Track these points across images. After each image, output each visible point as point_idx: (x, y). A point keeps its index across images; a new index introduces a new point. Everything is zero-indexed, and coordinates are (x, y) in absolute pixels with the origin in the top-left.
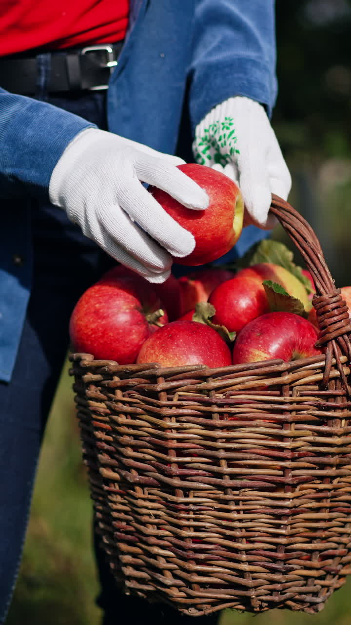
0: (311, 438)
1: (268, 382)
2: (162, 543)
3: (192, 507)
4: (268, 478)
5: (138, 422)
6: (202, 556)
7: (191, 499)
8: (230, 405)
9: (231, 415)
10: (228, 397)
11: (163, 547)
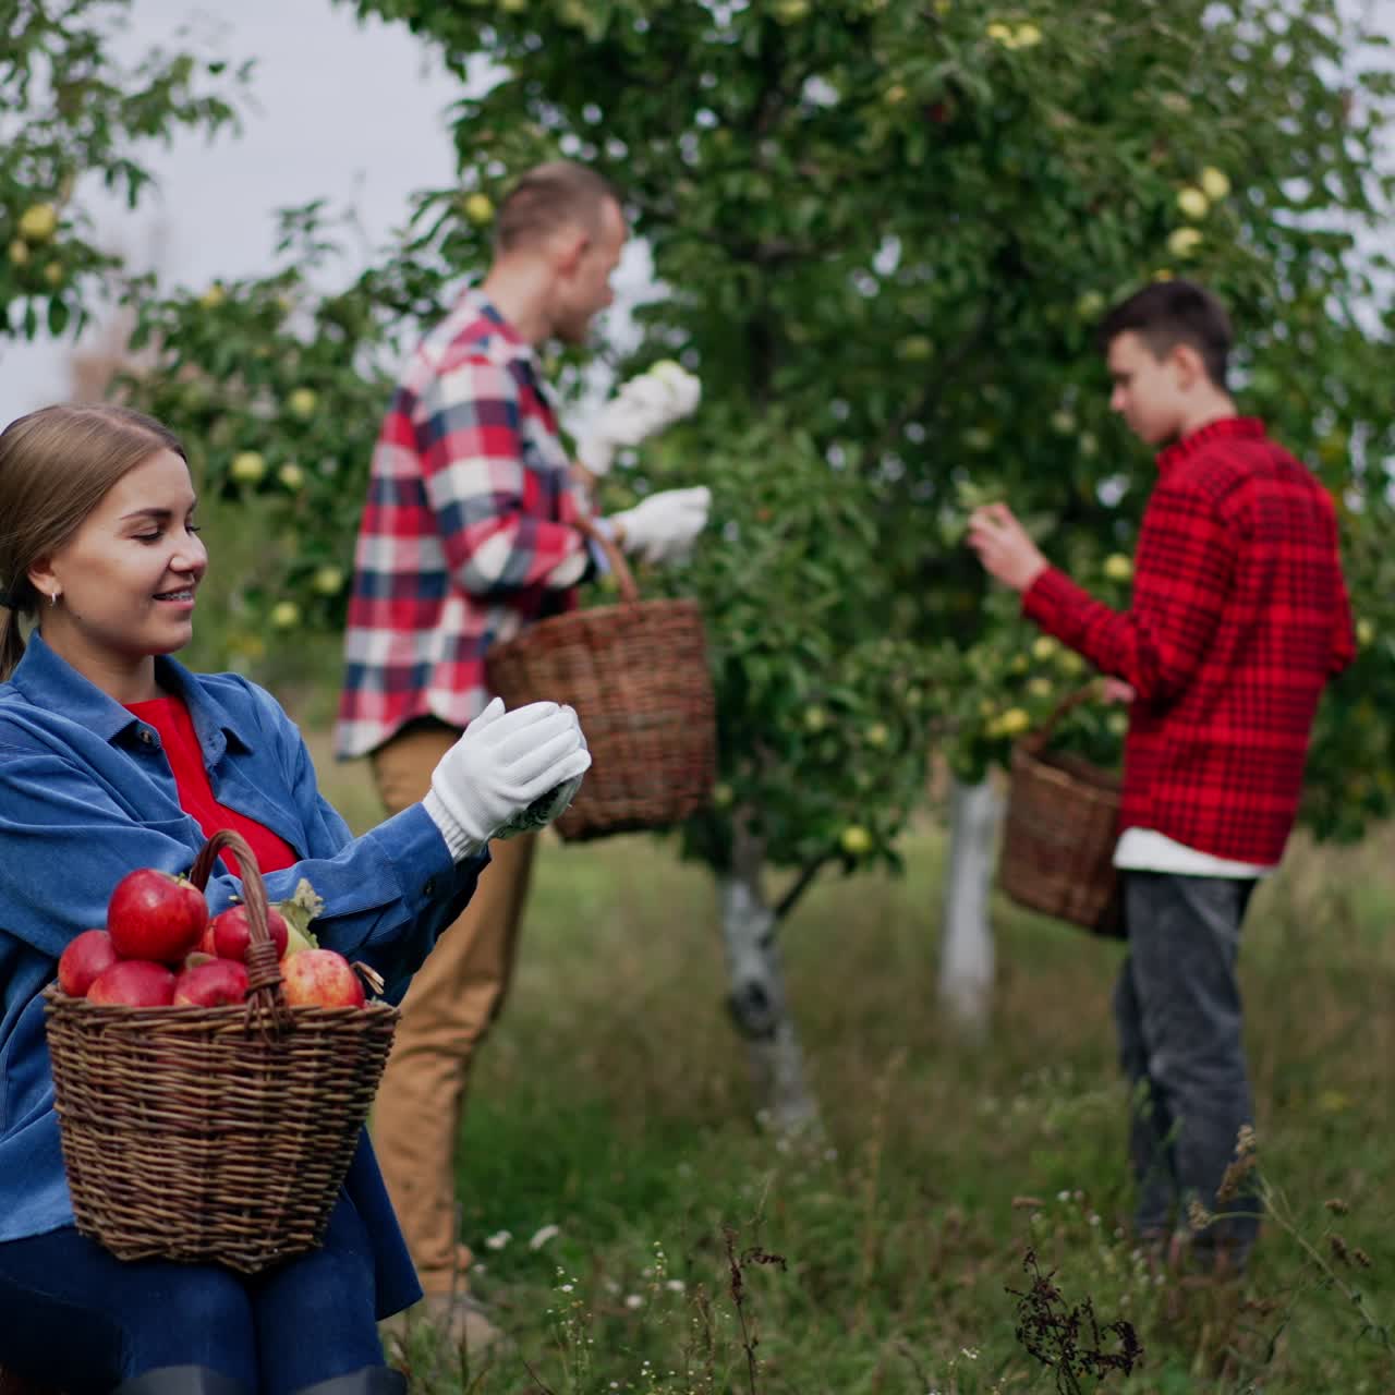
0: (231, 1088)
1: (184, 1027)
2: (96, 1181)
3: (116, 1147)
4: (184, 1123)
5: (75, 1056)
6: (125, 1197)
7: (115, 1138)
8: (150, 1047)
9: (151, 1058)
10: (150, 1038)
11: (97, 1186)
